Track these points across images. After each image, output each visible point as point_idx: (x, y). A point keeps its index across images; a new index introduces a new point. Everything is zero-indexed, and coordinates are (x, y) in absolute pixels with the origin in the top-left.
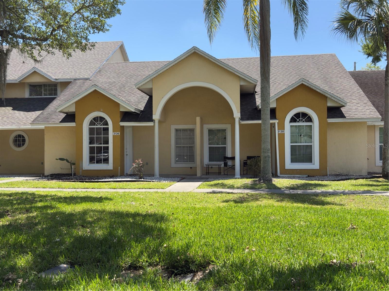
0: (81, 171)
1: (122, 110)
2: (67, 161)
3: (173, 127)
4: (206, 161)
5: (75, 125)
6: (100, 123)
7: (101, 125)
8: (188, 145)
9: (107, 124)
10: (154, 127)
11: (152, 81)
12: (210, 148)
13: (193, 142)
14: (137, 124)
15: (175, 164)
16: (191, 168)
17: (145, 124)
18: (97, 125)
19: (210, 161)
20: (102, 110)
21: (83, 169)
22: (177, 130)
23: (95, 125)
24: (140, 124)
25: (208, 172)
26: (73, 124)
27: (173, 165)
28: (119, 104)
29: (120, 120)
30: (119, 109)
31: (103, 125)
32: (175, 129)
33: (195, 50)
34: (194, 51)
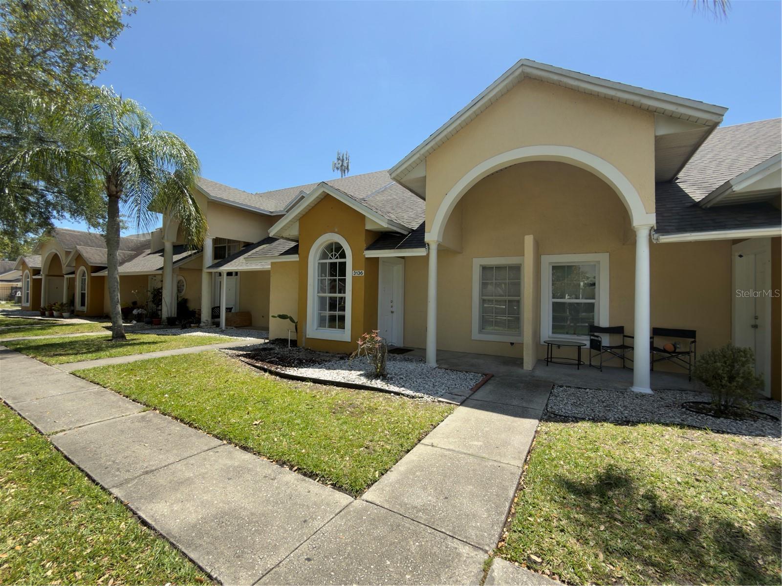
0: (304, 338)
1: (369, 227)
2: (292, 320)
3: (478, 263)
4: (547, 332)
5: (298, 259)
6: (335, 255)
7: (337, 258)
8: (507, 298)
9: (343, 255)
10: (426, 258)
11: (426, 161)
12: (554, 304)
13: (518, 293)
15: (479, 333)
16: (512, 344)
17: (409, 252)
18: (330, 258)
19: (553, 333)
20: (336, 230)
21: (307, 337)
22: (485, 269)
23: (327, 259)
25: (549, 357)
26: (294, 258)
27: (476, 335)
28: (364, 216)
29: (365, 246)
30: (364, 225)
31: (340, 258)
32: (480, 265)
33: (524, 67)
34: (520, 70)
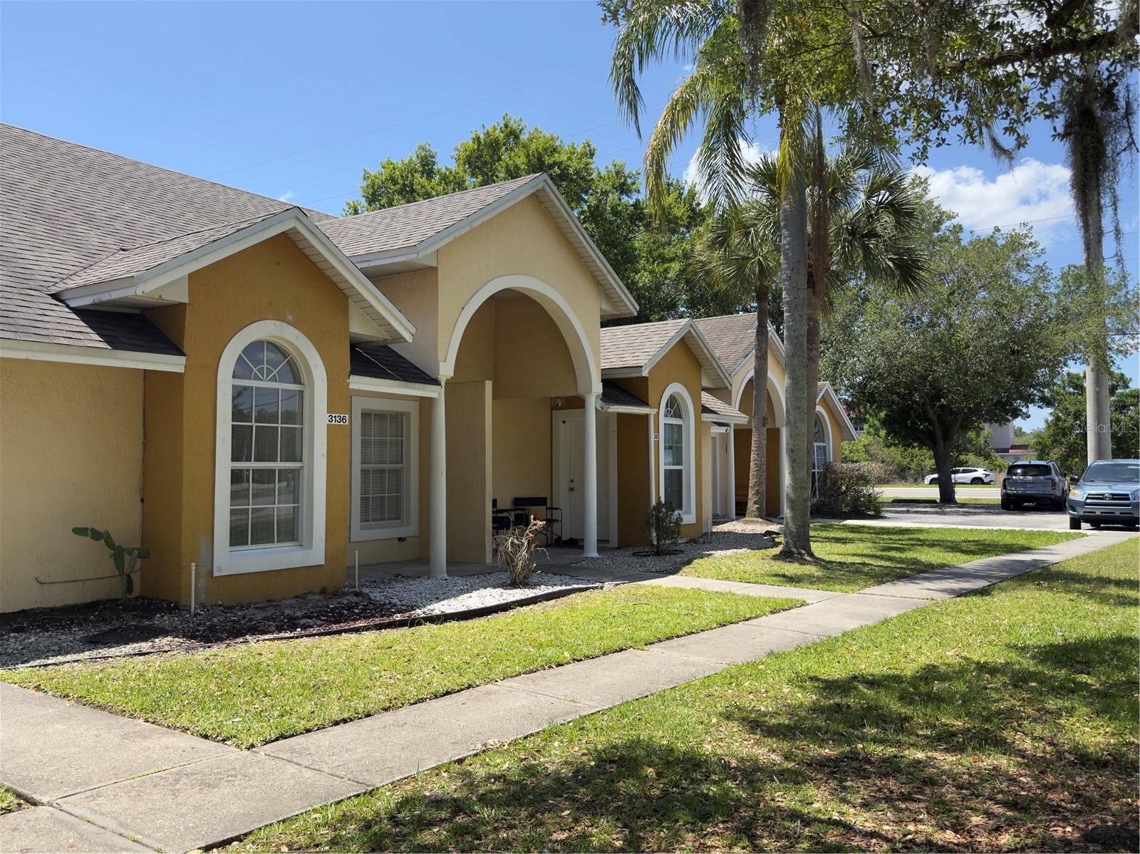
0: (202, 583)
1: (355, 327)
2: (110, 544)
5: (180, 370)
6: (269, 372)
8: (388, 465)
9: (288, 376)
14: (399, 386)
16: (400, 539)
18: (257, 378)
21: (216, 573)
24: (408, 387)
29: (348, 365)
